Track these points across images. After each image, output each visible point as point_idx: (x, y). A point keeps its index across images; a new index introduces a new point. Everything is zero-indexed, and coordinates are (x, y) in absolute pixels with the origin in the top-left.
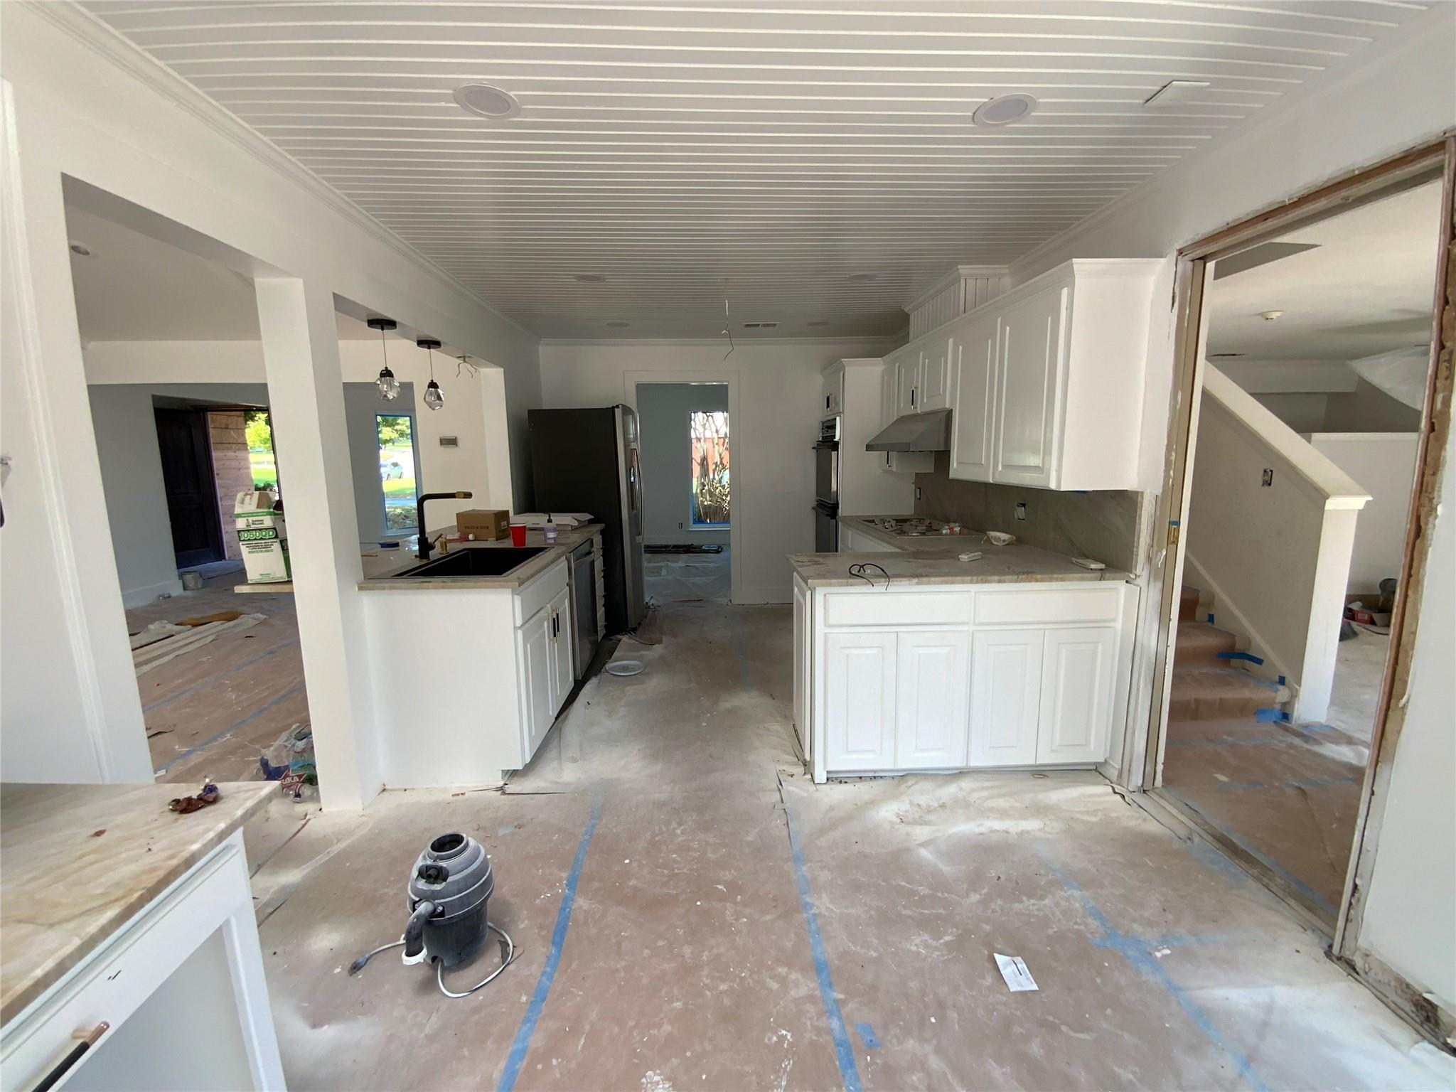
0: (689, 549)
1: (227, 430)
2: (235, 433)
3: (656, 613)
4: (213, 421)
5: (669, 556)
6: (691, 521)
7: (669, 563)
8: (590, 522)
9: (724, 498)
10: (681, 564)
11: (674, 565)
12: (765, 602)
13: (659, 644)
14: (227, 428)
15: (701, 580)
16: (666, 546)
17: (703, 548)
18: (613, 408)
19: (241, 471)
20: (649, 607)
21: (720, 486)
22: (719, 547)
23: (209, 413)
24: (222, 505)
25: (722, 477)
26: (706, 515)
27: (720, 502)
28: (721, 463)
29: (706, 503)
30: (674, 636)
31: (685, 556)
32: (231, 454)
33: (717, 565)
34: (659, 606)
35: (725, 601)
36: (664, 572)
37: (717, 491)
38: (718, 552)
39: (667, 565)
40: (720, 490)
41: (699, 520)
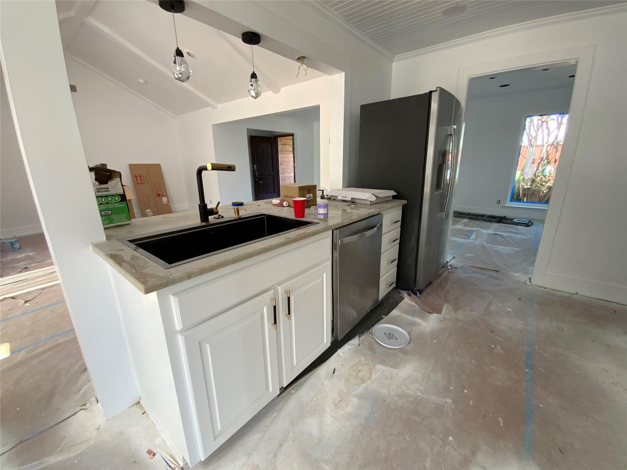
0: (501, 220)
1: (286, 145)
2: (288, 146)
3: (451, 274)
4: (280, 141)
5: (483, 224)
6: (509, 198)
7: (480, 229)
8: (394, 197)
9: (544, 184)
10: (490, 231)
11: (484, 231)
12: (574, 292)
13: (437, 313)
14: (285, 144)
15: (503, 249)
16: (483, 216)
17: (514, 220)
18: (431, 92)
19: (289, 163)
20: (447, 267)
21: (542, 175)
22: (530, 221)
23: (279, 138)
24: (281, 176)
25: (544, 169)
26: (524, 195)
27: (539, 186)
28: (547, 158)
29: (525, 187)
30: (456, 309)
31: (496, 225)
32: (286, 155)
33: (524, 237)
34: (456, 268)
35: (523, 278)
36: (473, 236)
37: (538, 178)
38: (527, 225)
39: (478, 230)
40: (542, 178)
41: (516, 198)
